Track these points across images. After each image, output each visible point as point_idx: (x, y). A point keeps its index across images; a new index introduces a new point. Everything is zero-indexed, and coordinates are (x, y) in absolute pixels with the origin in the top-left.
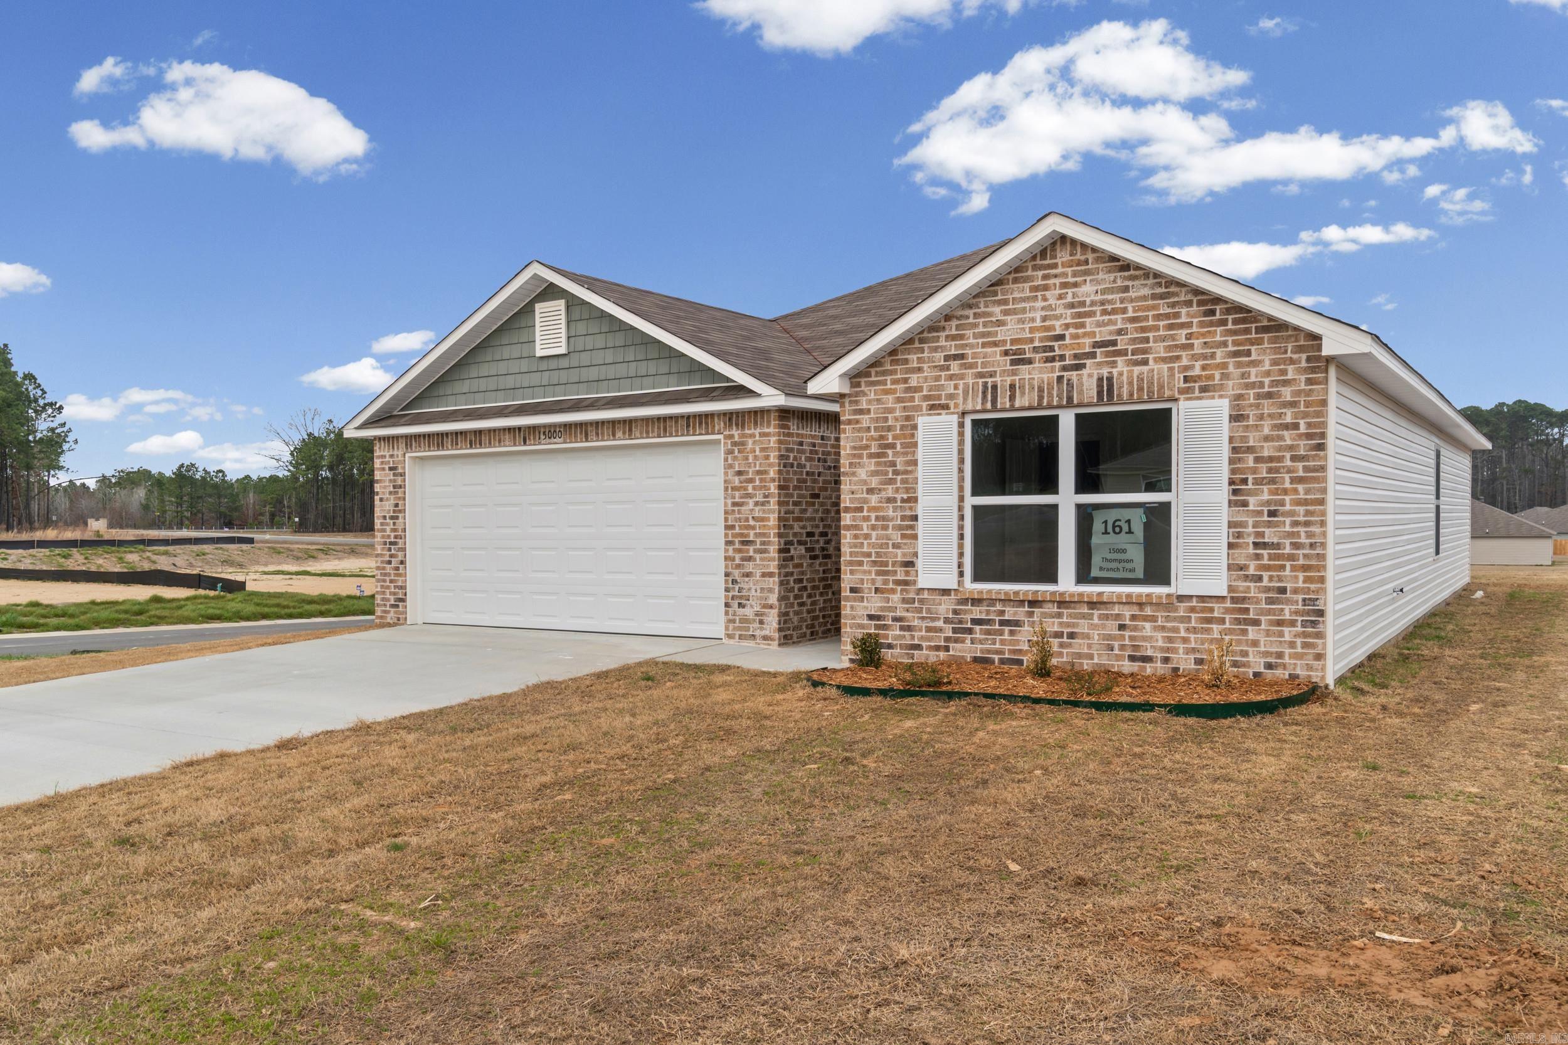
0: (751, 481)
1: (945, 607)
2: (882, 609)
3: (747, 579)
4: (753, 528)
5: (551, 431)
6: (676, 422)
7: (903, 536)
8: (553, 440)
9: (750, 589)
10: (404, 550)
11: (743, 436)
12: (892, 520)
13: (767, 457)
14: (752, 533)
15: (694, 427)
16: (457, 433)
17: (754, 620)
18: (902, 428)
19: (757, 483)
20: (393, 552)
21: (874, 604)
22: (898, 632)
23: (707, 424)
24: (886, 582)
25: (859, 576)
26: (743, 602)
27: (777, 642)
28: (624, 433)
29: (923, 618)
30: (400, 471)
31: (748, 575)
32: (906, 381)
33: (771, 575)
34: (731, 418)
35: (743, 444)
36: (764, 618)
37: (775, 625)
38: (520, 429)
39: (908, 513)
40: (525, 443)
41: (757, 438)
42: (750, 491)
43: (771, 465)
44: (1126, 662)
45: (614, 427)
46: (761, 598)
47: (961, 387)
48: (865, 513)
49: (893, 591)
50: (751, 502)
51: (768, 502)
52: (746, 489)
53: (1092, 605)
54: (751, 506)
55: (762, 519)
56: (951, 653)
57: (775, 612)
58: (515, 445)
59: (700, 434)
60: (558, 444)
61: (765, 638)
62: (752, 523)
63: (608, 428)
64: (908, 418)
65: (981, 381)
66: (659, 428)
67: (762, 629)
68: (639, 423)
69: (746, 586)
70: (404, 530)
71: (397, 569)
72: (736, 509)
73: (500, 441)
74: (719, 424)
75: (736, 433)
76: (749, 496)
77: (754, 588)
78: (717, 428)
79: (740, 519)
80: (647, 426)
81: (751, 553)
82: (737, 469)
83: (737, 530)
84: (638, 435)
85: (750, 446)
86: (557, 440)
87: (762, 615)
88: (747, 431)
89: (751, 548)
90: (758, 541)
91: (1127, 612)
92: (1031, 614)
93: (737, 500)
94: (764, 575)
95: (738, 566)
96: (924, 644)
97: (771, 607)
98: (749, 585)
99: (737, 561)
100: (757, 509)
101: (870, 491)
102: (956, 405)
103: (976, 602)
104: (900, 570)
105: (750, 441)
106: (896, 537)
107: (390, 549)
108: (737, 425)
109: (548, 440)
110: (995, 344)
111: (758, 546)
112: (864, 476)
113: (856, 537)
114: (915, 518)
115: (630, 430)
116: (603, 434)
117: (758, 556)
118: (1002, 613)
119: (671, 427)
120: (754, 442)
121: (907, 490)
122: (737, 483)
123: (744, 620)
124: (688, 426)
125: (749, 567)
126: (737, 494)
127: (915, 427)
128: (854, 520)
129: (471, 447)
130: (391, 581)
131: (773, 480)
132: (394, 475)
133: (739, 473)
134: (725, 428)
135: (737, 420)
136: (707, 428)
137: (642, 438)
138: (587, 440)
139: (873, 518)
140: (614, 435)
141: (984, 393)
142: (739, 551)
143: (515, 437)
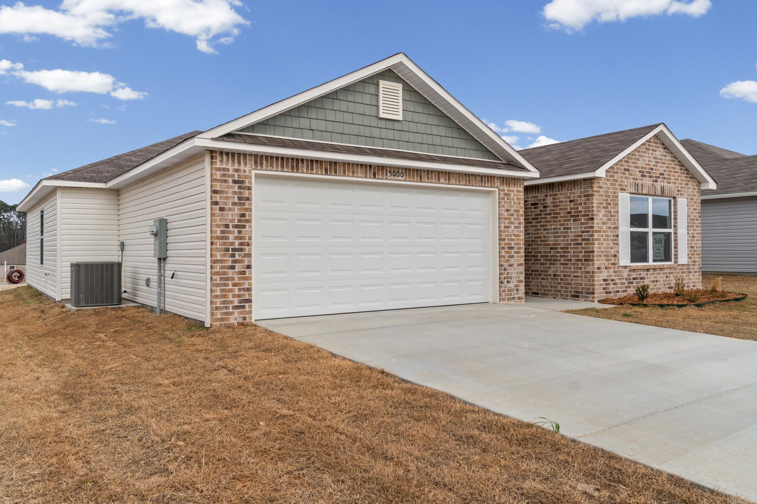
0: (512, 215)
1: (625, 273)
2: (608, 276)
3: (511, 268)
4: (513, 240)
5: (395, 171)
6: (475, 178)
7: (614, 244)
8: (396, 178)
9: (512, 273)
10: (249, 255)
11: (509, 190)
12: (610, 236)
13: (519, 203)
14: (513, 243)
15: (485, 183)
16: (312, 161)
17: (514, 289)
18: (613, 196)
19: (515, 216)
20: (237, 257)
21: (604, 274)
22: (612, 286)
23: (491, 181)
24: (608, 264)
25: (600, 262)
26: (509, 280)
27: (524, 300)
28: (445, 180)
29: (620, 279)
30: (247, 184)
31: (511, 265)
32: (613, 176)
33: (521, 265)
34: (504, 180)
35: (509, 195)
36: (519, 288)
37: (523, 291)
38: (370, 166)
39: (615, 234)
40: (375, 177)
41: (515, 193)
42: (512, 220)
43: (521, 207)
44: (668, 290)
45: (439, 175)
46: (517, 277)
47: (629, 182)
48: (602, 233)
49: (610, 268)
50: (513, 226)
51: (520, 227)
52: (510, 219)
53: (661, 269)
54: (512, 228)
55: (518, 236)
56: (627, 293)
57: (523, 284)
58: (366, 177)
59: (488, 187)
60: (400, 181)
61: (519, 298)
62: (513, 237)
63: (435, 175)
64: (615, 193)
65: (634, 181)
66: (466, 180)
67: (518, 294)
68: (454, 175)
69: (510, 271)
70: (250, 238)
71: (244, 273)
72: (506, 229)
73: (353, 173)
74: (497, 183)
75: (506, 188)
76: (512, 223)
77: (514, 272)
78: (496, 184)
79: (508, 235)
80: (459, 177)
81: (513, 254)
82: (506, 208)
83: (506, 241)
84: (454, 182)
85: (512, 196)
86: (400, 178)
87: (518, 286)
88: (511, 189)
89: (513, 251)
90: (516, 247)
91: (667, 271)
92: (647, 274)
93: (506, 225)
94: (518, 265)
95: (507, 261)
96: (620, 290)
97: (522, 282)
98: (511, 270)
99: (506, 258)
100: (515, 230)
101: (603, 223)
102: (628, 190)
103: (634, 270)
104: (613, 258)
105: (512, 194)
106: (611, 243)
107: (233, 256)
108: (506, 184)
109: (393, 177)
110: (637, 167)
111: (516, 250)
112: (601, 217)
113: (599, 244)
114: (617, 236)
115: (449, 179)
116: (432, 178)
117: (516, 255)
118: (640, 274)
119: (473, 180)
120: (514, 194)
121: (615, 224)
122: (506, 216)
123: (510, 290)
124: (482, 181)
125: (512, 261)
126: (506, 221)
127: (617, 197)
128: (598, 237)
129: (326, 173)
130: (235, 285)
131: (522, 215)
132: (240, 188)
133: (507, 210)
134: (500, 185)
135: (506, 182)
136: (491, 184)
137: (456, 184)
138: (421, 181)
139: (604, 235)
140: (439, 180)
141: (635, 186)
142: (507, 252)
143: (366, 172)
